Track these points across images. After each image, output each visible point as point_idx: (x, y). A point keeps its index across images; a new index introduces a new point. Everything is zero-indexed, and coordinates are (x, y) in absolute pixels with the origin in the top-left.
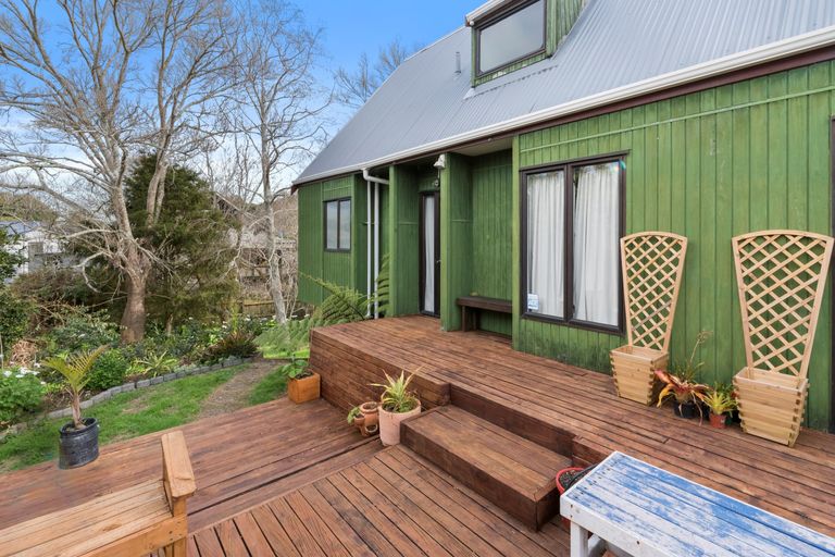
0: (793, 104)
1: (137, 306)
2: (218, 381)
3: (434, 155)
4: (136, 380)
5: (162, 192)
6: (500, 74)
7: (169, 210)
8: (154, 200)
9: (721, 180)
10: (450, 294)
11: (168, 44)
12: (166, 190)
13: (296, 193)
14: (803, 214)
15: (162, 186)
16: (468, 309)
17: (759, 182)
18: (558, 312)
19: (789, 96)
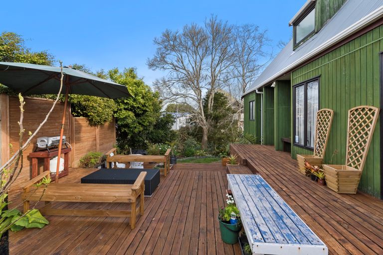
0: (368, 48)
1: (205, 138)
2: (215, 160)
3: (271, 82)
4: (196, 156)
5: (213, 101)
6: (302, 43)
7: (215, 108)
8: (211, 104)
9: (347, 85)
10: (278, 137)
11: (214, 54)
12: (214, 101)
13: (243, 99)
14: (372, 98)
15: (213, 100)
16: (285, 142)
17: (358, 85)
18: (302, 143)
19: (367, 45)
